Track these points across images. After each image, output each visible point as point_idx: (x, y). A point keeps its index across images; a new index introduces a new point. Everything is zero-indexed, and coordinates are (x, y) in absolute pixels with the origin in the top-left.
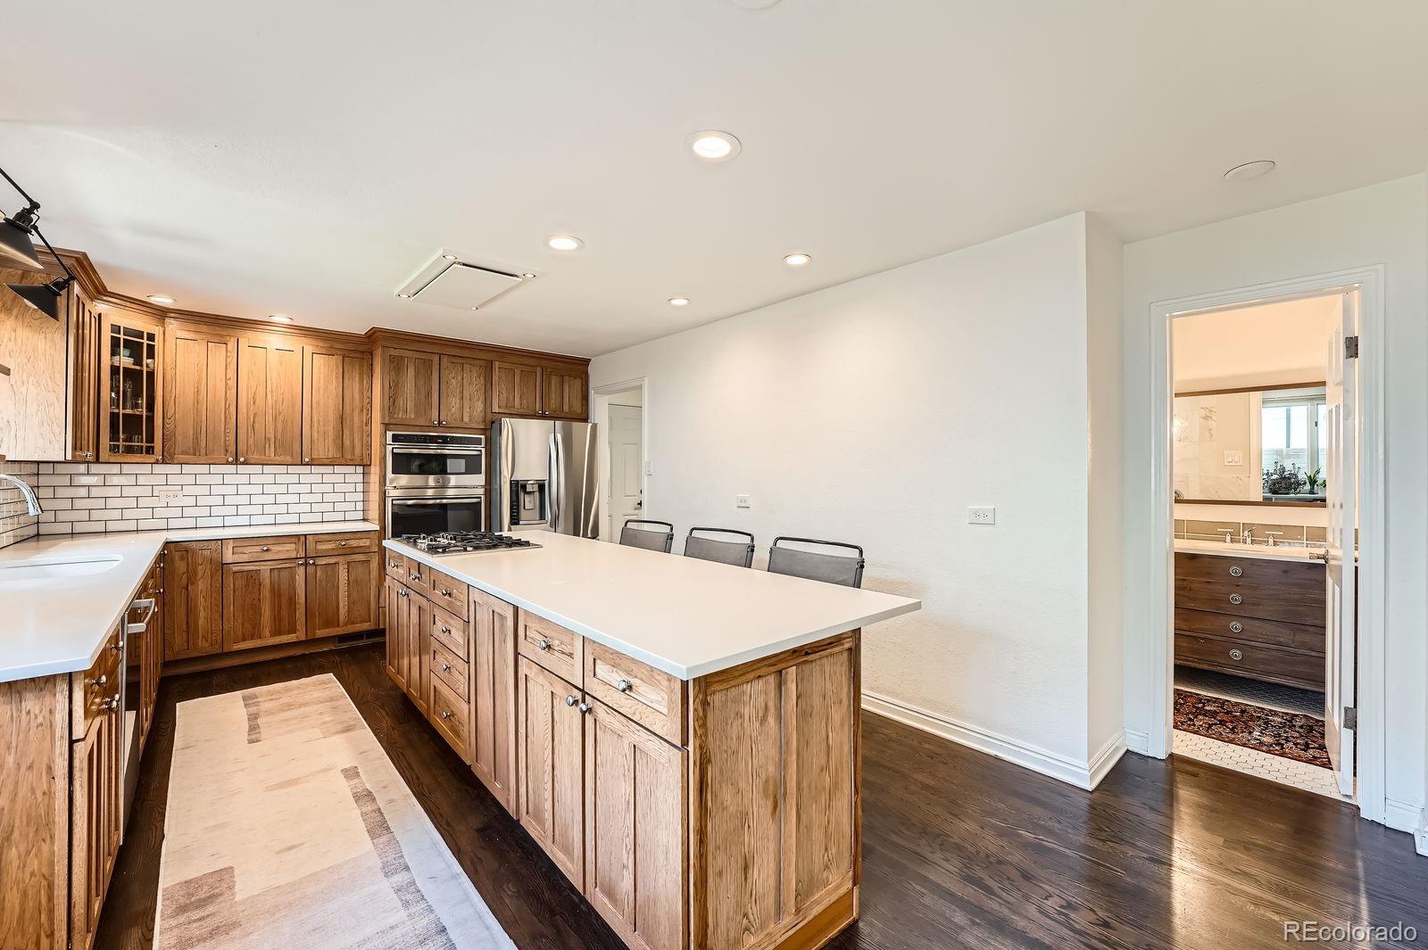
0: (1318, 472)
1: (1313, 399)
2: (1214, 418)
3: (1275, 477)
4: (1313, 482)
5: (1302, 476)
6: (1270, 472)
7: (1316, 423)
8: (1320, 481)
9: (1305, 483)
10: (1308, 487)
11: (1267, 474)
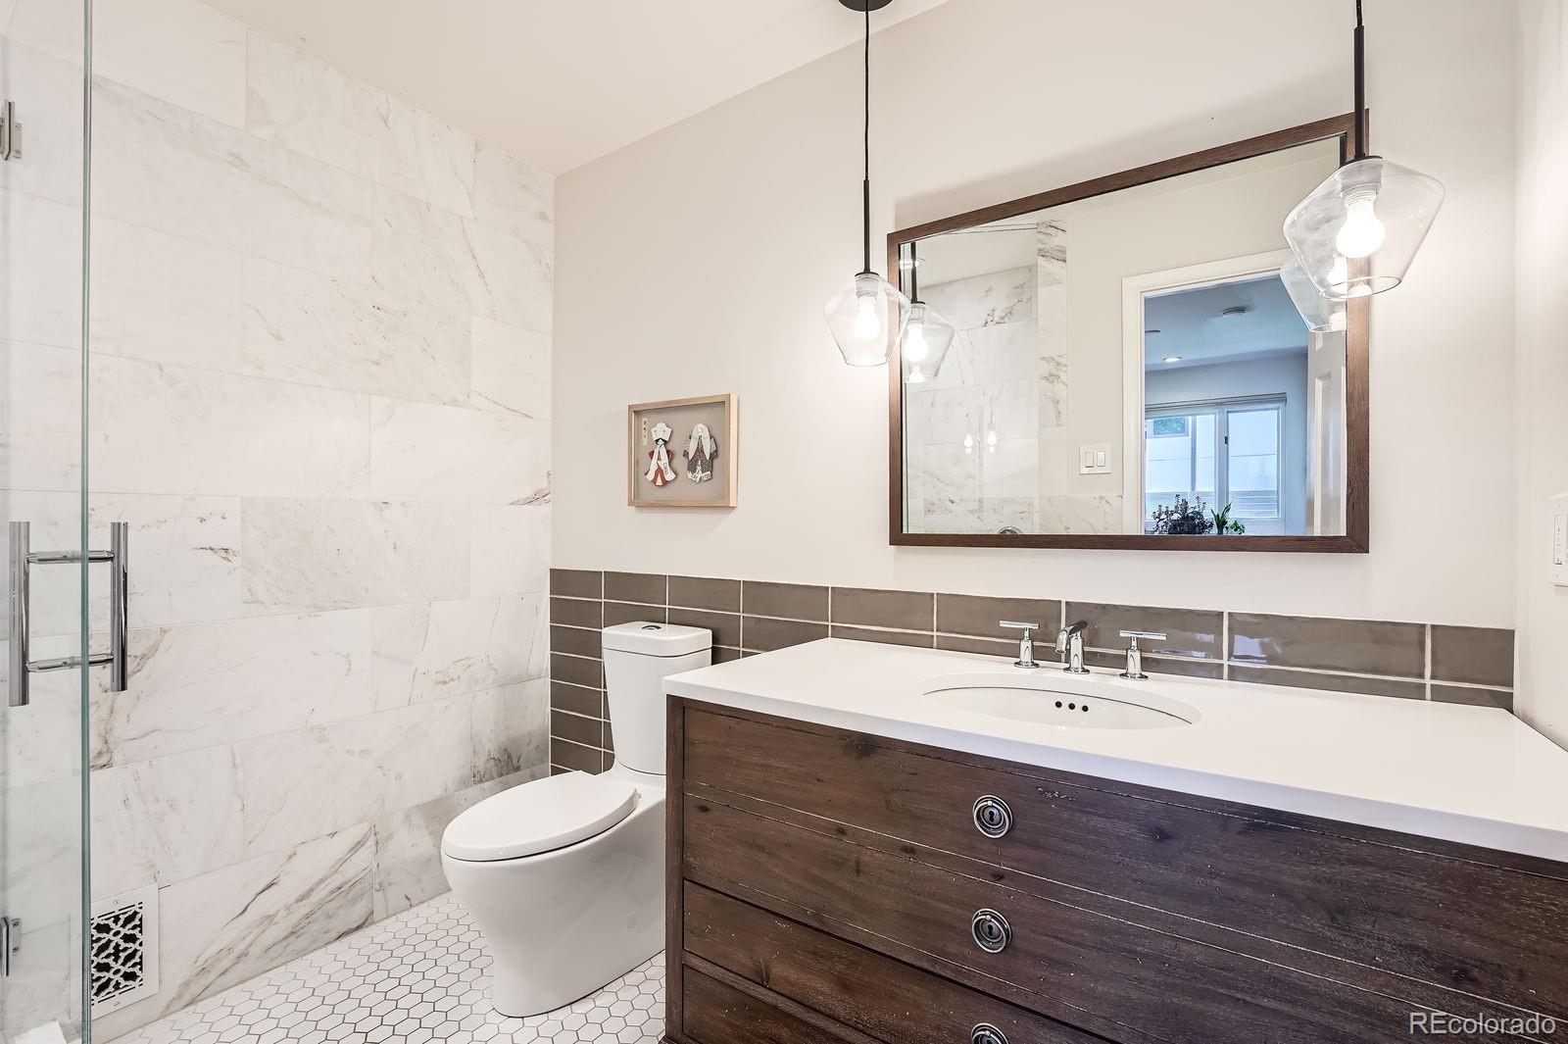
0: (1228, 509)
1: (1221, 404)
2: (1063, 377)
3: (1176, 516)
4: (1221, 523)
5: (1208, 516)
6: (1170, 509)
7: (1226, 438)
8: (1230, 523)
9: (1211, 525)
10: (1214, 531)
11: (1167, 512)
